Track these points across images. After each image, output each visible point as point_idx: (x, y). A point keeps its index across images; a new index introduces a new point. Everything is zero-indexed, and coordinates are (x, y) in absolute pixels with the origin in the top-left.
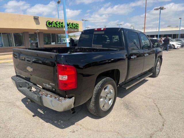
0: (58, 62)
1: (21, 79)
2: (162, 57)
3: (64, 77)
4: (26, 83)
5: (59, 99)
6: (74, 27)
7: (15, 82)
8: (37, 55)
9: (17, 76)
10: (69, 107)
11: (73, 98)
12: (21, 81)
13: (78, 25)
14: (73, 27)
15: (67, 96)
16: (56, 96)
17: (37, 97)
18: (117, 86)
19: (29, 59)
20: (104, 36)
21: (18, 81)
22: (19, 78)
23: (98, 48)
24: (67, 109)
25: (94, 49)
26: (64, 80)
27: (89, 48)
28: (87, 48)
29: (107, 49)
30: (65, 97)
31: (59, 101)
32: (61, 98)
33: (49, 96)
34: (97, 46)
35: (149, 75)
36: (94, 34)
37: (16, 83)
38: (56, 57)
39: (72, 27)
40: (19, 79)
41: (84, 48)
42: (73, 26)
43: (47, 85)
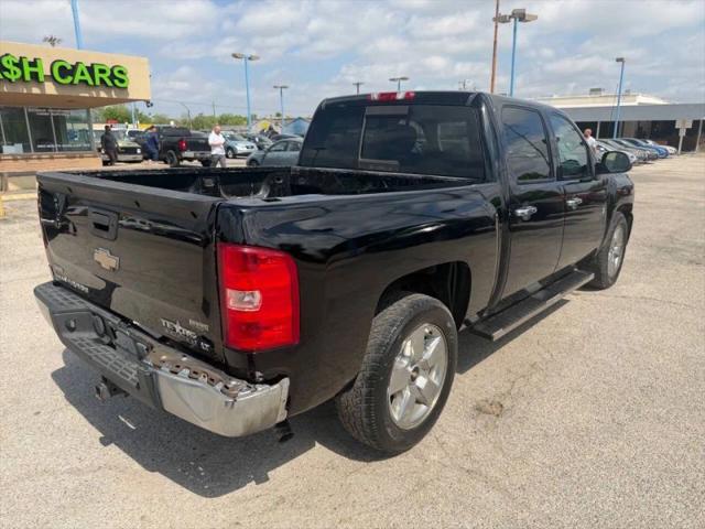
0: (222, 234)
1: (70, 297)
2: (631, 209)
3: (247, 299)
4: (94, 314)
5: (226, 387)
6: (102, 80)
7: (47, 309)
8: (137, 204)
9: (56, 283)
10: (265, 418)
11: (286, 382)
12: (74, 307)
13: (121, 72)
14: (98, 82)
15: (258, 374)
16: (216, 374)
17: (135, 372)
18: (458, 326)
19: (104, 221)
20: (407, 124)
21: (62, 304)
22: (64, 294)
23: (381, 173)
24: (258, 426)
25: (367, 175)
26: (248, 308)
27: (348, 175)
28: (336, 173)
29: (420, 176)
30: (252, 381)
31: (228, 395)
32: (234, 383)
33: (187, 372)
34: (380, 164)
35: (579, 280)
36: (368, 117)
37: (52, 313)
38: (214, 213)
39: (91, 82)
40: (66, 299)
41: (328, 173)
42: (98, 75)
43: (178, 328)
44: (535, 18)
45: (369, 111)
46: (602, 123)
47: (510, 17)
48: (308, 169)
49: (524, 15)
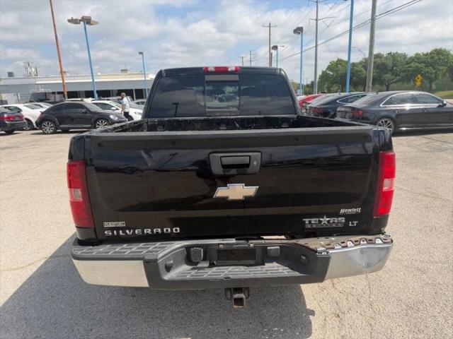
5: (384, 239)
19: (243, 160)
33: (350, 243)
36: (207, 82)
43: (326, 219)
44: (97, 23)
45: (208, 78)
46: (136, 90)
47: (80, 21)
48: (166, 119)
49: (90, 19)
